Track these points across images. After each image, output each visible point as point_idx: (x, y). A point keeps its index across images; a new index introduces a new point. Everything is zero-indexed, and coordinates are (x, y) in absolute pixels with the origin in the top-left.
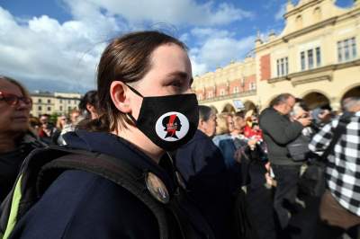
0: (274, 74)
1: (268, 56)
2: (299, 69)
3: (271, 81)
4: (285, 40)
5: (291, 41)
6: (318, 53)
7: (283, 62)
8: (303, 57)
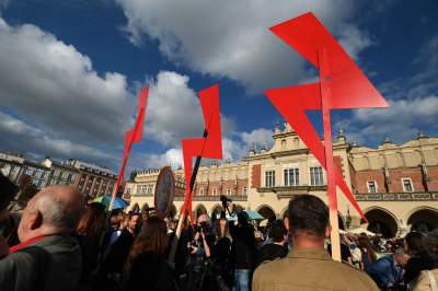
0: (263, 185)
1: (259, 166)
2: (283, 184)
3: (260, 190)
4: (273, 156)
5: (278, 159)
6: (297, 174)
7: (271, 175)
8: (286, 175)
